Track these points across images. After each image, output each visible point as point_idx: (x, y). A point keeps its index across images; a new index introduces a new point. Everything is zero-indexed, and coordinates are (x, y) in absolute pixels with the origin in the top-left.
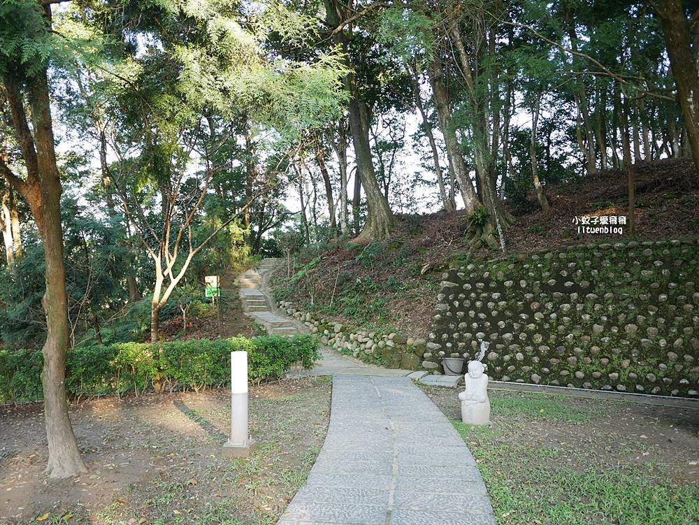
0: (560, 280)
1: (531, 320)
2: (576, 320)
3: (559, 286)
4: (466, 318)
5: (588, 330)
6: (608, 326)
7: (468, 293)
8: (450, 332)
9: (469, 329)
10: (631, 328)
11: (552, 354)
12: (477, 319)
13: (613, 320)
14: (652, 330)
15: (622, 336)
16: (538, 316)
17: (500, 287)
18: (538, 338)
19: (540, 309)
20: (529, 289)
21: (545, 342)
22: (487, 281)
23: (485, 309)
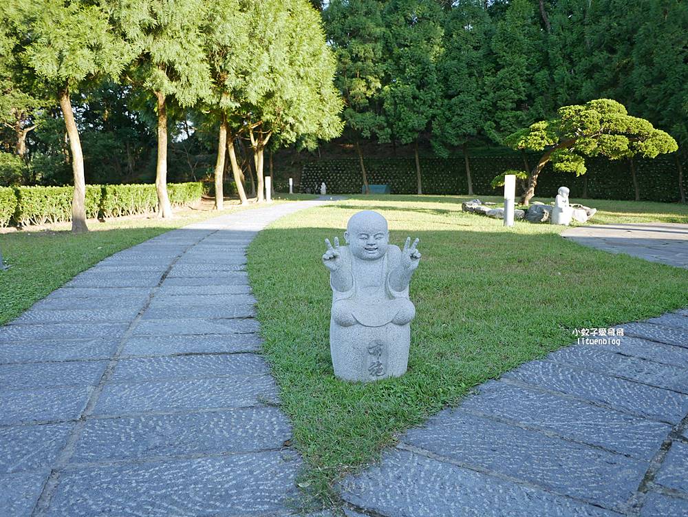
0: (337, 168)
1: (329, 178)
2: (341, 178)
3: (337, 169)
4: (311, 178)
5: (344, 181)
6: (349, 179)
7: (311, 171)
8: (307, 182)
9: (312, 181)
10: (354, 180)
11: (335, 187)
12: (314, 178)
13: (350, 178)
14: (358, 180)
15: (351, 182)
16: (331, 177)
17: (321, 169)
18: (331, 183)
19: (332, 175)
20: (329, 170)
21: (333, 184)
22: (317, 168)
23: (316, 175)
